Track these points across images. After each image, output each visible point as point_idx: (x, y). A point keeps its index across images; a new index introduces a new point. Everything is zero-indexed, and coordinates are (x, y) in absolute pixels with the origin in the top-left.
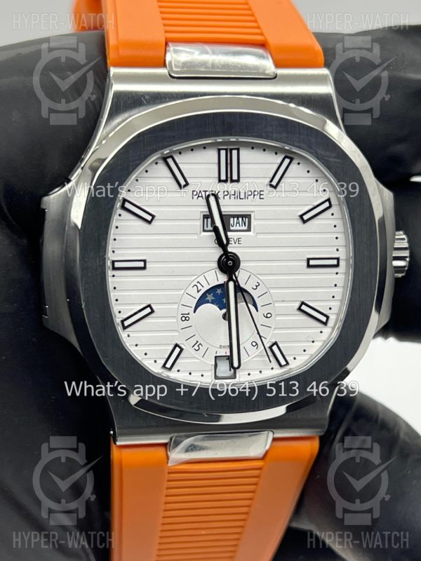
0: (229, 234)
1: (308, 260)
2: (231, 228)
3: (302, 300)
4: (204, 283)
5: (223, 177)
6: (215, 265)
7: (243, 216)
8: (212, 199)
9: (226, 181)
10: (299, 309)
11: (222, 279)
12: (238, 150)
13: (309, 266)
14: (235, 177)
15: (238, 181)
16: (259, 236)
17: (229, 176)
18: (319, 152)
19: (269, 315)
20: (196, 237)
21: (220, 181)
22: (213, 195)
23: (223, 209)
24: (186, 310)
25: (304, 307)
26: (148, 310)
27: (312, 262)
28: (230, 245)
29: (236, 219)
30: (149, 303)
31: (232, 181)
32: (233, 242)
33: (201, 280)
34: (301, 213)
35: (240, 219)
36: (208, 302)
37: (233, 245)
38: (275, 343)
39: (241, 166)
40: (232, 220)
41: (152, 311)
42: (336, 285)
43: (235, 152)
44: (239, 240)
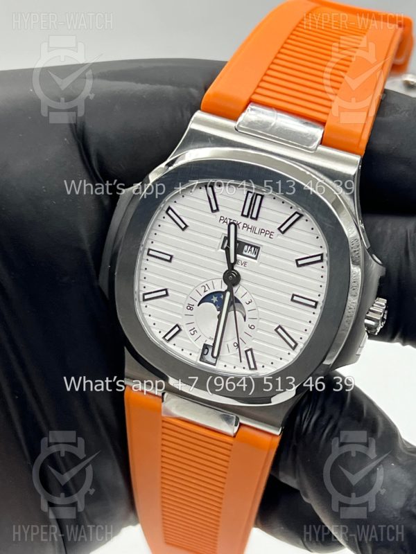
0: (238, 256)
1: (293, 295)
2: (244, 253)
3: (281, 324)
4: (211, 286)
5: (245, 213)
6: (222, 276)
7: (255, 247)
8: (232, 227)
9: (247, 216)
10: (276, 330)
11: (225, 287)
12: (262, 196)
13: (292, 300)
14: (254, 216)
15: (256, 219)
16: (261, 266)
17: (250, 213)
18: (319, 216)
19: (253, 327)
20: (213, 251)
21: (242, 215)
22: (235, 224)
23: (239, 236)
24: (192, 302)
25: (279, 330)
26: (164, 293)
27: (295, 298)
28: (236, 265)
29: (249, 247)
30: (166, 287)
31: (251, 218)
32: (240, 263)
33: (209, 283)
34: (297, 258)
35: (253, 248)
36: (212, 302)
37: (240, 265)
38: (251, 350)
39: (261, 210)
40: (246, 247)
41: (167, 294)
42: (310, 322)
43: (259, 198)
44: (245, 263)
